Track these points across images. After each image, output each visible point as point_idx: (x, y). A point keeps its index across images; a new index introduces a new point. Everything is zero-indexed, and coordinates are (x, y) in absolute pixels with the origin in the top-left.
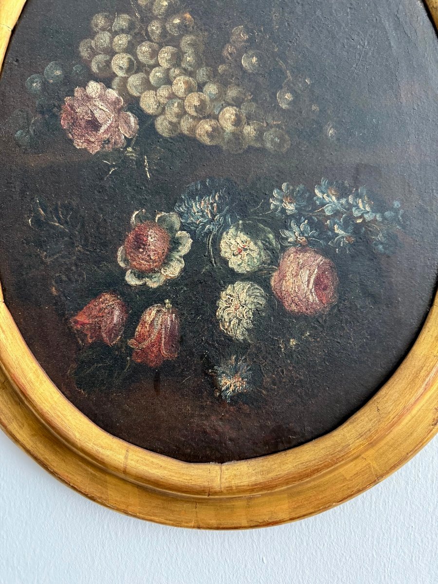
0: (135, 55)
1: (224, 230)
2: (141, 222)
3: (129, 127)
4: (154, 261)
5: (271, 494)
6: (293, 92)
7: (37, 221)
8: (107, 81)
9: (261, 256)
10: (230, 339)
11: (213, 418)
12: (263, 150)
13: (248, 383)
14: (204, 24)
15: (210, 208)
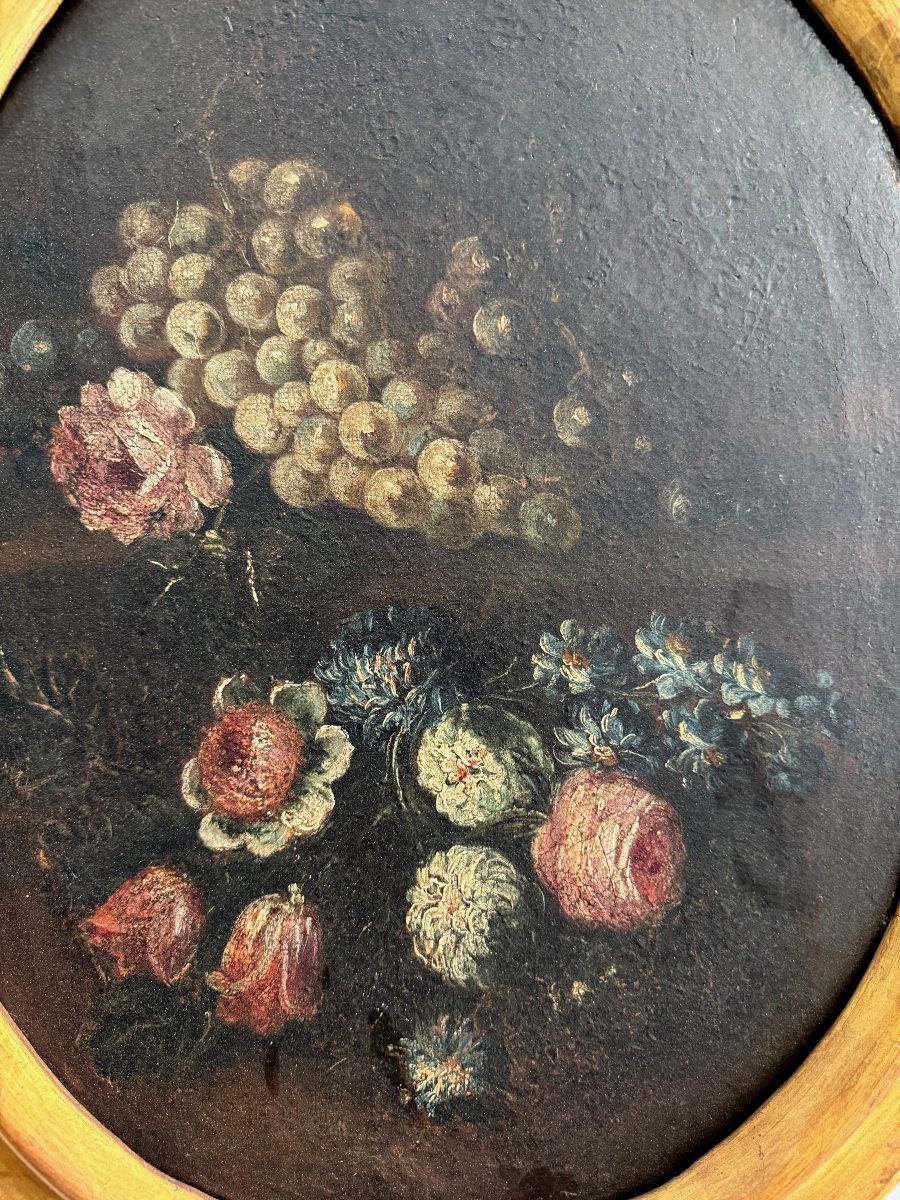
0: (221, 305)
1: (426, 724)
2: (238, 703)
3: (211, 482)
4: (265, 795)
6: (592, 405)
7: (3, 700)
8: (157, 371)
9: (509, 787)
10: (437, 978)
11: (395, 1149)
12: (518, 543)
13: (474, 1075)
14: (386, 232)
15: (396, 673)
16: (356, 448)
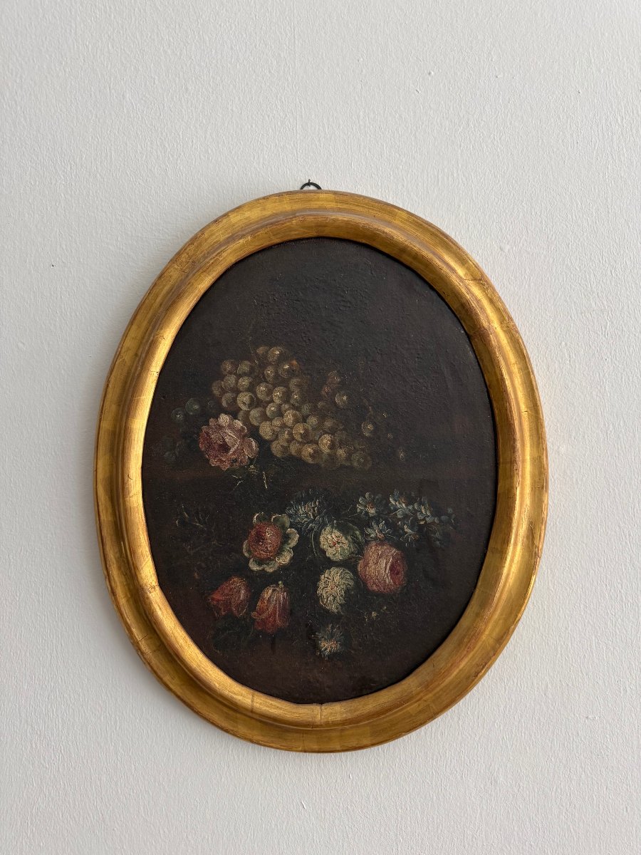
0: (255, 393)
1: (322, 528)
2: (261, 522)
3: (252, 450)
4: (270, 552)
5: (357, 727)
6: (374, 424)
7: (183, 523)
8: (234, 414)
10: (328, 611)
11: (315, 671)
12: (351, 468)
13: (340, 645)
14: (307, 369)
15: (312, 511)
16: (298, 438)
